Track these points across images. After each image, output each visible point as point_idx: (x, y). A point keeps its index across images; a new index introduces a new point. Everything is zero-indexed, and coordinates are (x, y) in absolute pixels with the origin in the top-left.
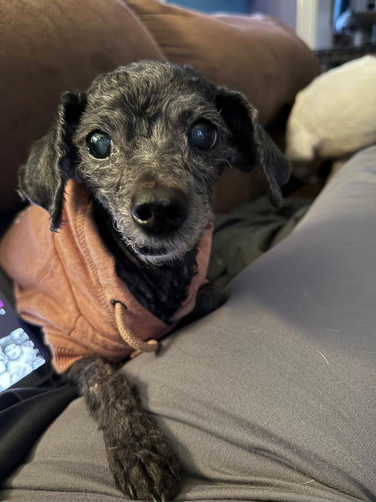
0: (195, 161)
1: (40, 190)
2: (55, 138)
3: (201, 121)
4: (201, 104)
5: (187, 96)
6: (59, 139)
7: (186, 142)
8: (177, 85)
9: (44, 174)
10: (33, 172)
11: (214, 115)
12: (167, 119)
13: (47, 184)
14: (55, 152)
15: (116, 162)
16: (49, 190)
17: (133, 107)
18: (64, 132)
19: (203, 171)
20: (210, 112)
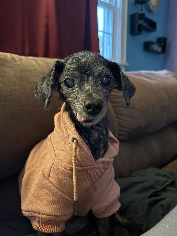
0: (103, 89)
1: (43, 95)
2: (50, 77)
3: (106, 76)
4: (105, 70)
5: (100, 67)
6: (52, 77)
7: (100, 83)
8: (97, 63)
9: (45, 89)
10: (40, 88)
11: (110, 74)
12: (93, 76)
13: (45, 93)
14: (50, 82)
15: (76, 90)
16: (46, 95)
17: (82, 71)
18: (54, 75)
19: (105, 93)
20: (109, 73)
